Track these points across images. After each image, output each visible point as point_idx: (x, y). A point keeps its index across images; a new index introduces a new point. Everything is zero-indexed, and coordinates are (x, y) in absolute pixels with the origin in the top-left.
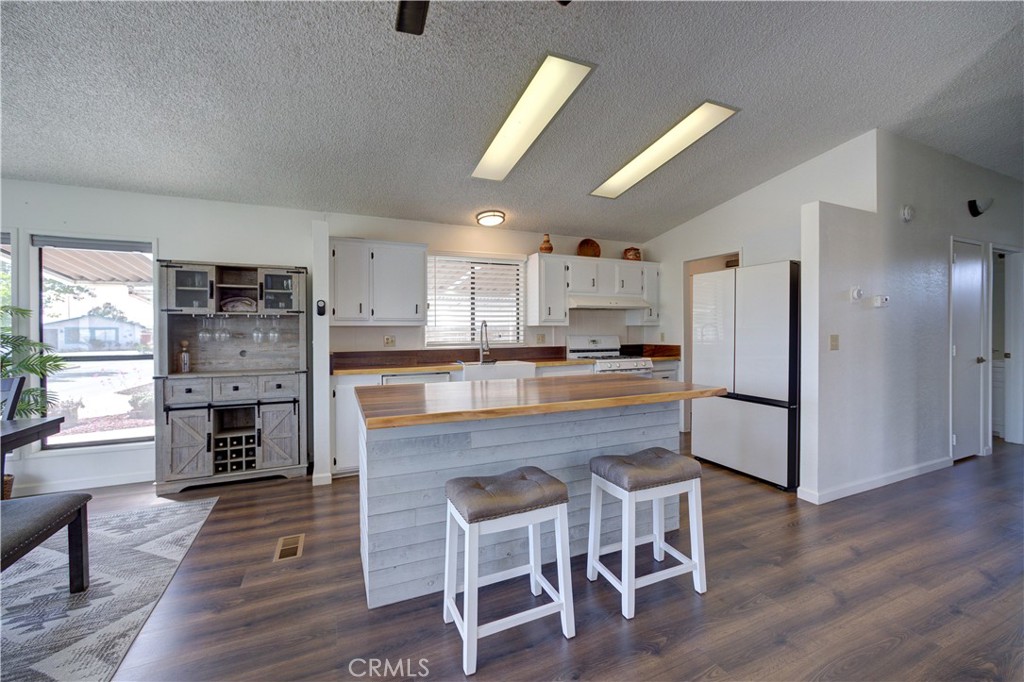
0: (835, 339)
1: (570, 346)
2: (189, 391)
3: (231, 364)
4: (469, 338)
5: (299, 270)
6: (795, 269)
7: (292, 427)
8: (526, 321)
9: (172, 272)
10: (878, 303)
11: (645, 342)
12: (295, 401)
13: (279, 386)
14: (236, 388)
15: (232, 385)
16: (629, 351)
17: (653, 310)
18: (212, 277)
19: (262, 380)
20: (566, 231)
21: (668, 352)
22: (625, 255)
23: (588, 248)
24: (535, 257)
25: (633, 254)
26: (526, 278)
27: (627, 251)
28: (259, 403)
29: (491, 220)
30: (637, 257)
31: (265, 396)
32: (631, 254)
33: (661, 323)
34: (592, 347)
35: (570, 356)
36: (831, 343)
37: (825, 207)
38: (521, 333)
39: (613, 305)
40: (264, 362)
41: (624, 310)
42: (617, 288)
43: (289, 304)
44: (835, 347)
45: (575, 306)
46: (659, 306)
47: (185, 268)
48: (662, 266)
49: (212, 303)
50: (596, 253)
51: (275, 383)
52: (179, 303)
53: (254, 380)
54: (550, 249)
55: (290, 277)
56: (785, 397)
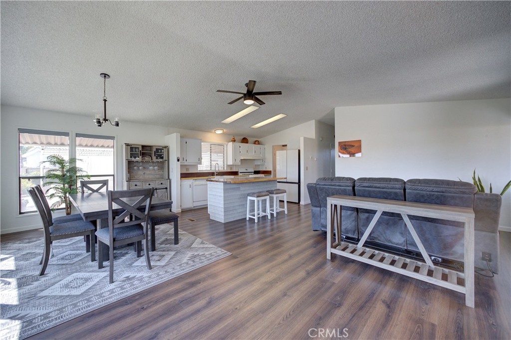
0: (307, 168)
1: (240, 171)
2: (136, 185)
3: (141, 177)
4: (209, 169)
5: (166, 147)
6: (299, 151)
7: (165, 196)
8: (227, 163)
9: (129, 147)
10: (315, 159)
11: (260, 170)
12: (166, 188)
13: (162, 184)
14: (149, 184)
15: (148, 184)
16: (256, 172)
17: (263, 160)
18: (140, 149)
19: (157, 182)
20: (239, 135)
21: (267, 173)
22: (255, 143)
23: (245, 140)
24: (231, 143)
25: (257, 142)
26: (227, 150)
27: (256, 141)
28: (156, 189)
29: (219, 132)
30: (259, 144)
31: (158, 187)
32: (257, 143)
33: (266, 164)
34: (246, 171)
35: (240, 174)
36: (306, 169)
37: (305, 138)
38: (225, 167)
39: (253, 158)
40: (151, 177)
41: (254, 160)
42: (254, 153)
43: (162, 158)
44: (307, 169)
45: (243, 158)
46: (265, 159)
47: (133, 146)
48: (266, 146)
49: (141, 157)
50: (247, 142)
51: (160, 183)
52: (131, 157)
53: (154, 182)
54: (235, 141)
55: (163, 149)
56: (297, 182)
